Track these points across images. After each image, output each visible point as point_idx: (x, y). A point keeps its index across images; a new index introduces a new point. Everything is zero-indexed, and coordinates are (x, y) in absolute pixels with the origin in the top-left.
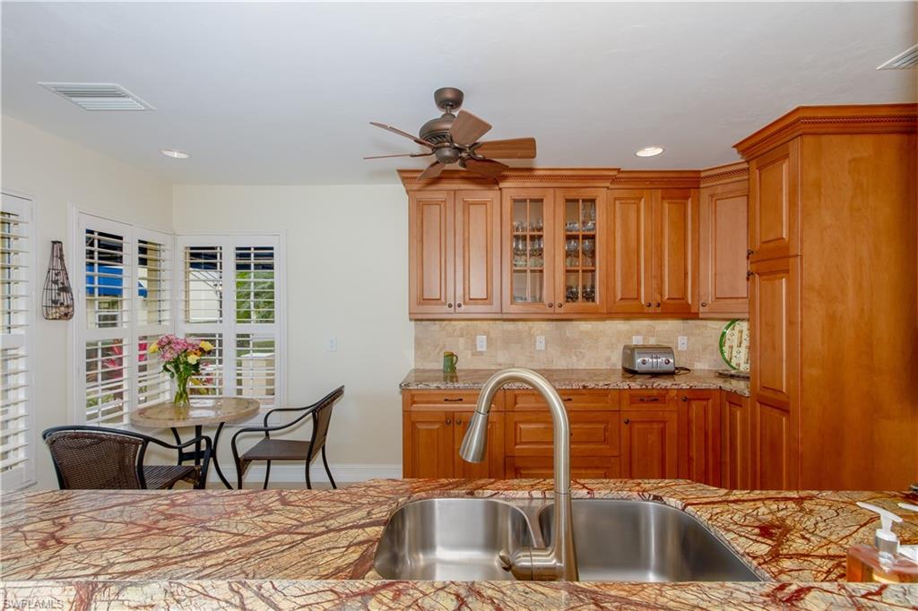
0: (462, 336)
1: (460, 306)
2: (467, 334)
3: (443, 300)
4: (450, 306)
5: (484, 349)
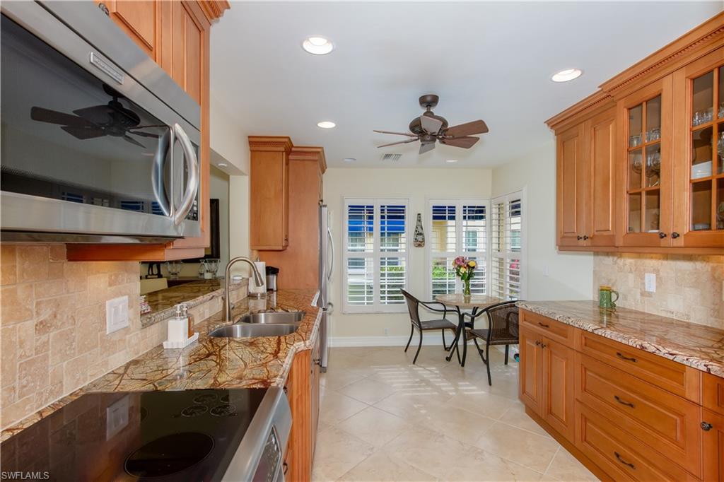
0: (631, 272)
2: (635, 271)
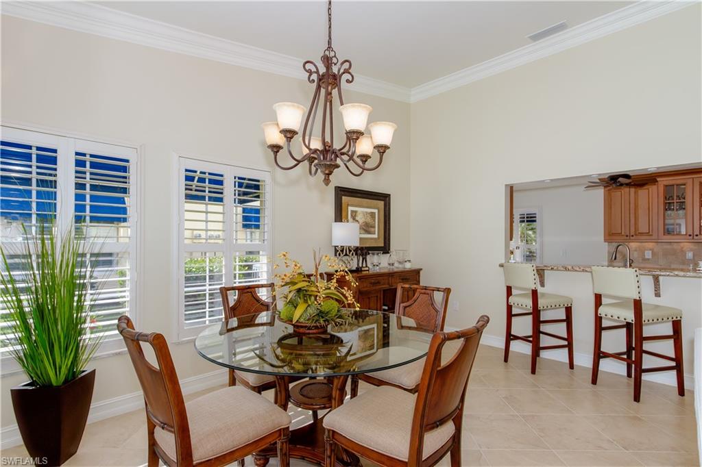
1: (633, 236)
3: (623, 233)
4: (627, 236)
5: (650, 257)
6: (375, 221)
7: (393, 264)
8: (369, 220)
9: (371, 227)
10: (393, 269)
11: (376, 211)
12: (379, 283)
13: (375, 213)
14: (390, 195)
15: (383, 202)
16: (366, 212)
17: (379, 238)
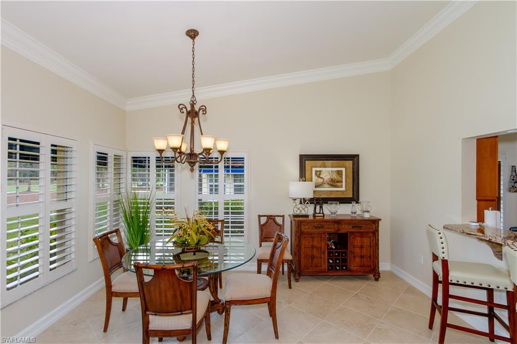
6: (342, 177)
7: (355, 213)
8: (335, 176)
9: (338, 182)
10: (355, 217)
11: (343, 169)
12: (322, 227)
13: (341, 171)
14: (358, 155)
15: (351, 162)
16: (332, 171)
17: (346, 190)
